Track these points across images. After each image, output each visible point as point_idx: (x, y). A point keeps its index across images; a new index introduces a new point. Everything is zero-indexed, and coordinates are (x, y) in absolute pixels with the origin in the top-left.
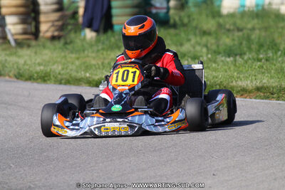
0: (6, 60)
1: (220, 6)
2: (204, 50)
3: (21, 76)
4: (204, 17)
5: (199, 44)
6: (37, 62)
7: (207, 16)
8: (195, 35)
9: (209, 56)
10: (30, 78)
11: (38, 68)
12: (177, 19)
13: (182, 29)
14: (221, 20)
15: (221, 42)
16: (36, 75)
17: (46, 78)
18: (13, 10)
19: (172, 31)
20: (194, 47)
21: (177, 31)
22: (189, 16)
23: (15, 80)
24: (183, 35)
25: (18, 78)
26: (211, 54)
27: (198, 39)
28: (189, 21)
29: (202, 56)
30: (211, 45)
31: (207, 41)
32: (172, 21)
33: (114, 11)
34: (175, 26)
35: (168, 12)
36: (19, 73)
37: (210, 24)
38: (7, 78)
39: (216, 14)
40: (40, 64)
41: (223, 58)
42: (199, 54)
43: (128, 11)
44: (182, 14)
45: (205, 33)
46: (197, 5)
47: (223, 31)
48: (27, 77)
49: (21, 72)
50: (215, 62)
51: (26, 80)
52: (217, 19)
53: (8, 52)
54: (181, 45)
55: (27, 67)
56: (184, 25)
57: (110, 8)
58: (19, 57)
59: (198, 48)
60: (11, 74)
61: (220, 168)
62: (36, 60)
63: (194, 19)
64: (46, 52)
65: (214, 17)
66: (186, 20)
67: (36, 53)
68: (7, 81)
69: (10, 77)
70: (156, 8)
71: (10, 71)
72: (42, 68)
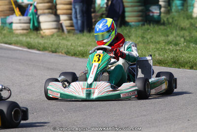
0: (60, 43)
1: (192, 12)
2: (182, 40)
3: (69, 53)
4: (182, 18)
5: (179, 36)
6: (79, 44)
7: (184, 18)
8: (176, 30)
9: (185, 44)
10: (75, 55)
11: (79, 49)
12: (165, 19)
13: (168, 26)
14: (192, 21)
15: (192, 35)
16: (78, 53)
17: (84, 55)
18: (65, 11)
19: (162, 27)
20: (175, 38)
21: (166, 27)
22: (173, 18)
23: (65, 55)
24: (169, 30)
25: (67, 55)
26: (187, 43)
27: (178, 32)
28: (173, 21)
29: (180, 44)
30: (187, 36)
31: (184, 34)
32: (162, 21)
33: (127, 14)
34: (164, 24)
35: (160, 15)
36: (67, 51)
37: (185, 23)
38: (60, 54)
39: (190, 17)
40: (80, 46)
41: (194, 45)
42: (179, 42)
43: (135, 14)
44: (168, 16)
45: (182, 29)
46: (177, 11)
47: (194, 28)
48: (73, 54)
49: (69, 50)
50: (189, 48)
51: (72, 56)
52: (190, 20)
53: (61, 38)
54: (168, 36)
55: (73, 48)
56: (169, 23)
57: (124, 12)
58: (68, 40)
59: (178, 38)
60: (63, 52)
61: (192, 116)
62: (78, 43)
63: (176, 20)
64: (84, 38)
65: (188, 19)
66: (170, 21)
67: (78, 38)
68: (60, 56)
69: (62, 53)
70: (153, 13)
71: (62, 50)
72: (82, 48)
